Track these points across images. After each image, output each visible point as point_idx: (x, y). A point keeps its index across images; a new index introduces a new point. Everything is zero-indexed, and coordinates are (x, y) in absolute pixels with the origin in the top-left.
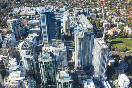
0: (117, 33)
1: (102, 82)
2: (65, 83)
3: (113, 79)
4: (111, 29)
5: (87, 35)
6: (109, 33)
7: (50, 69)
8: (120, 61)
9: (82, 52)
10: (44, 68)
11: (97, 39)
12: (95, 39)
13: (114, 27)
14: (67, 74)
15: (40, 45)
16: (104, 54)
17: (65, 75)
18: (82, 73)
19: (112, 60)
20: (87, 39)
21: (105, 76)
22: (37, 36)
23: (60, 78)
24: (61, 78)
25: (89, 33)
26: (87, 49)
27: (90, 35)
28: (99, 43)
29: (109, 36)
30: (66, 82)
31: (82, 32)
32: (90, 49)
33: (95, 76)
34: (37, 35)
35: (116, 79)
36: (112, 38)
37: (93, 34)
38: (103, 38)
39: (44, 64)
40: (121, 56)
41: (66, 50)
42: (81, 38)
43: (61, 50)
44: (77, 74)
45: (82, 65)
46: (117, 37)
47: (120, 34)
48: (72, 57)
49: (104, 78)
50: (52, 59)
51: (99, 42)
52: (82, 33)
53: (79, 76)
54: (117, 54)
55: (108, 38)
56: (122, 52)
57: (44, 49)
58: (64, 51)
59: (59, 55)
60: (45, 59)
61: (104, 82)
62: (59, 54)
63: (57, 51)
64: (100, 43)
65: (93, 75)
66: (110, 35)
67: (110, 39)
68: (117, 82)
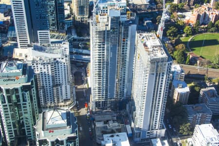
0: (209, 19)
1: (152, 140)
2: (57, 141)
3: (182, 136)
4: (195, 10)
5: (120, 24)
6: (187, 18)
7: (22, 106)
8: (204, 92)
9: (107, 65)
10: (7, 103)
11: (144, 34)
12: (137, 35)
13: (202, 4)
14: (63, 119)
15: (10, 43)
16: (157, 74)
17: (57, 123)
18: (108, 117)
19: (183, 87)
20: (120, 33)
21: (162, 128)
22: (6, 19)
23: (43, 130)
24: (47, 130)
25: (124, 18)
26: (119, 58)
27: (127, 24)
28: (145, 45)
29: (187, 27)
30: (60, 139)
31: (106, 17)
32: (127, 60)
33: (137, 127)
34: (5, 16)
35: (188, 135)
36: (194, 32)
37: (134, 22)
38: (160, 32)
39: (4, 94)
40: (210, 79)
41: (67, 58)
42: (104, 31)
43: (55, 59)
44: (94, 120)
45: (106, 98)
46: (206, 30)
47: (215, 21)
48: (86, 76)
49: (159, 131)
50: (28, 81)
51: (147, 44)
52: (108, 18)
53: (99, 125)
54: (199, 72)
55: (184, 33)
56: (213, 68)
57: (18, 55)
58: (64, 61)
59: (50, 71)
60: (9, 82)
61: (157, 142)
62: (50, 69)
63: (45, 62)
64: (149, 46)
65: (133, 124)
66: (189, 25)
67: (187, 36)
68: (190, 144)
